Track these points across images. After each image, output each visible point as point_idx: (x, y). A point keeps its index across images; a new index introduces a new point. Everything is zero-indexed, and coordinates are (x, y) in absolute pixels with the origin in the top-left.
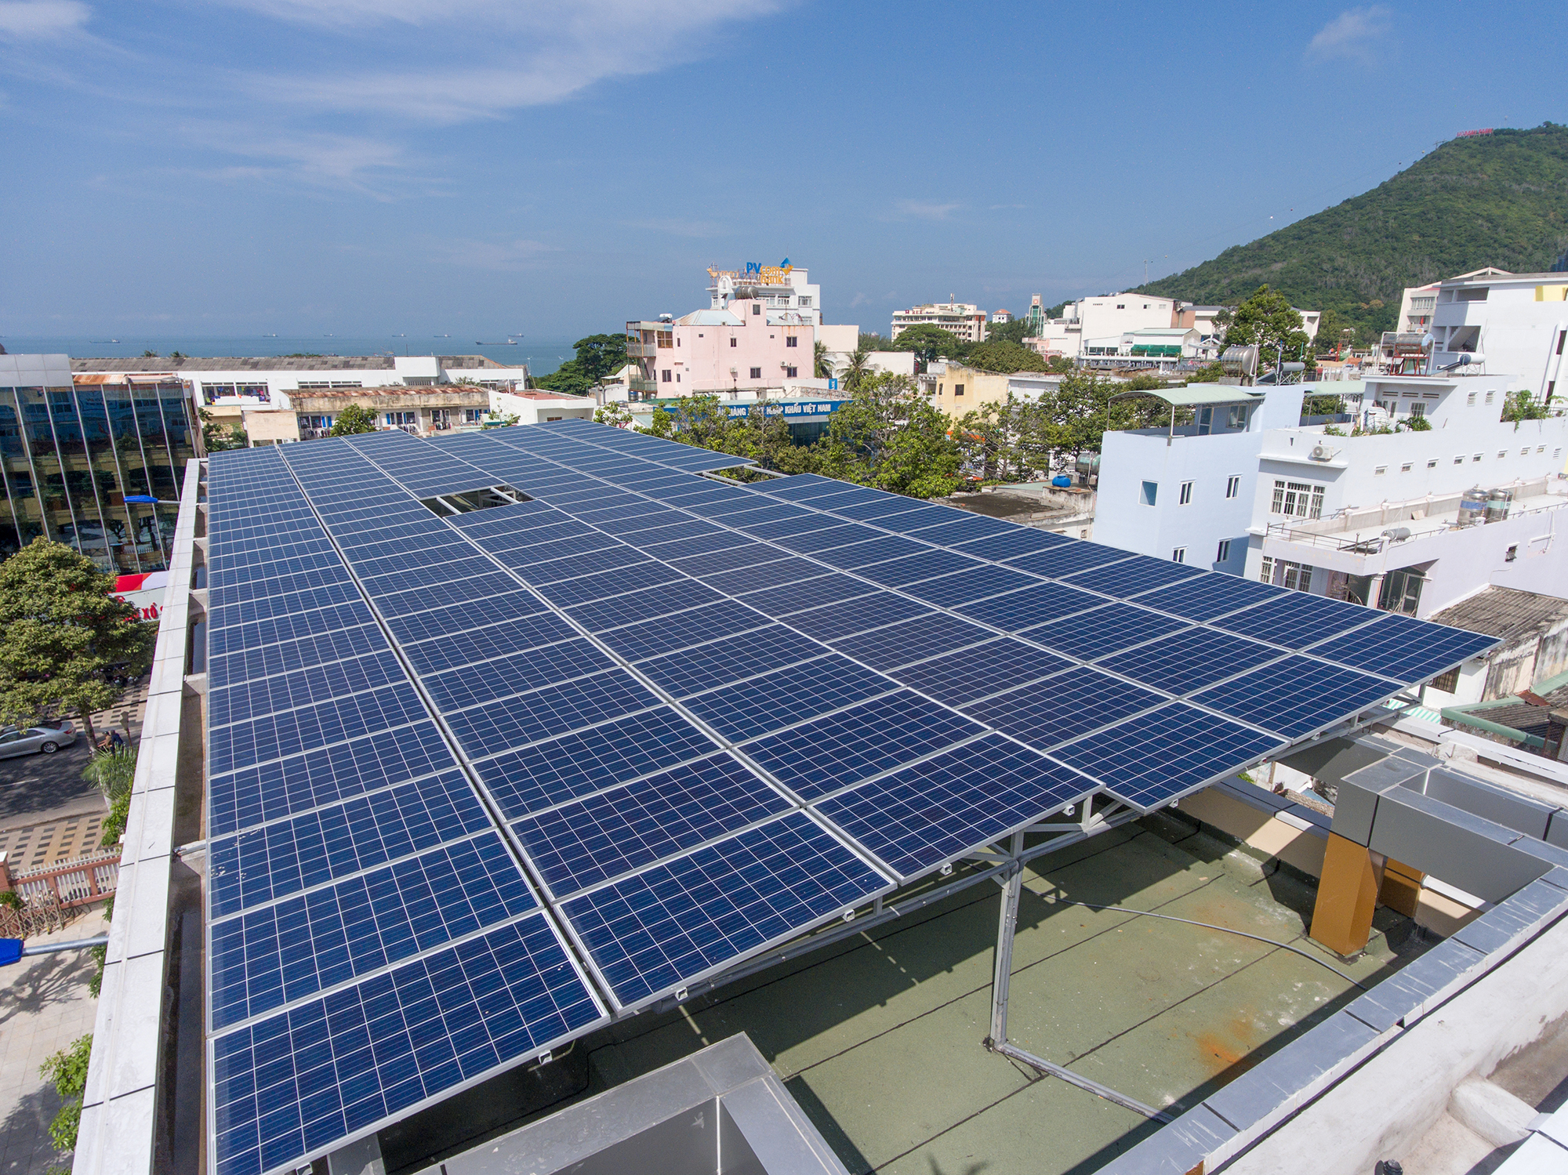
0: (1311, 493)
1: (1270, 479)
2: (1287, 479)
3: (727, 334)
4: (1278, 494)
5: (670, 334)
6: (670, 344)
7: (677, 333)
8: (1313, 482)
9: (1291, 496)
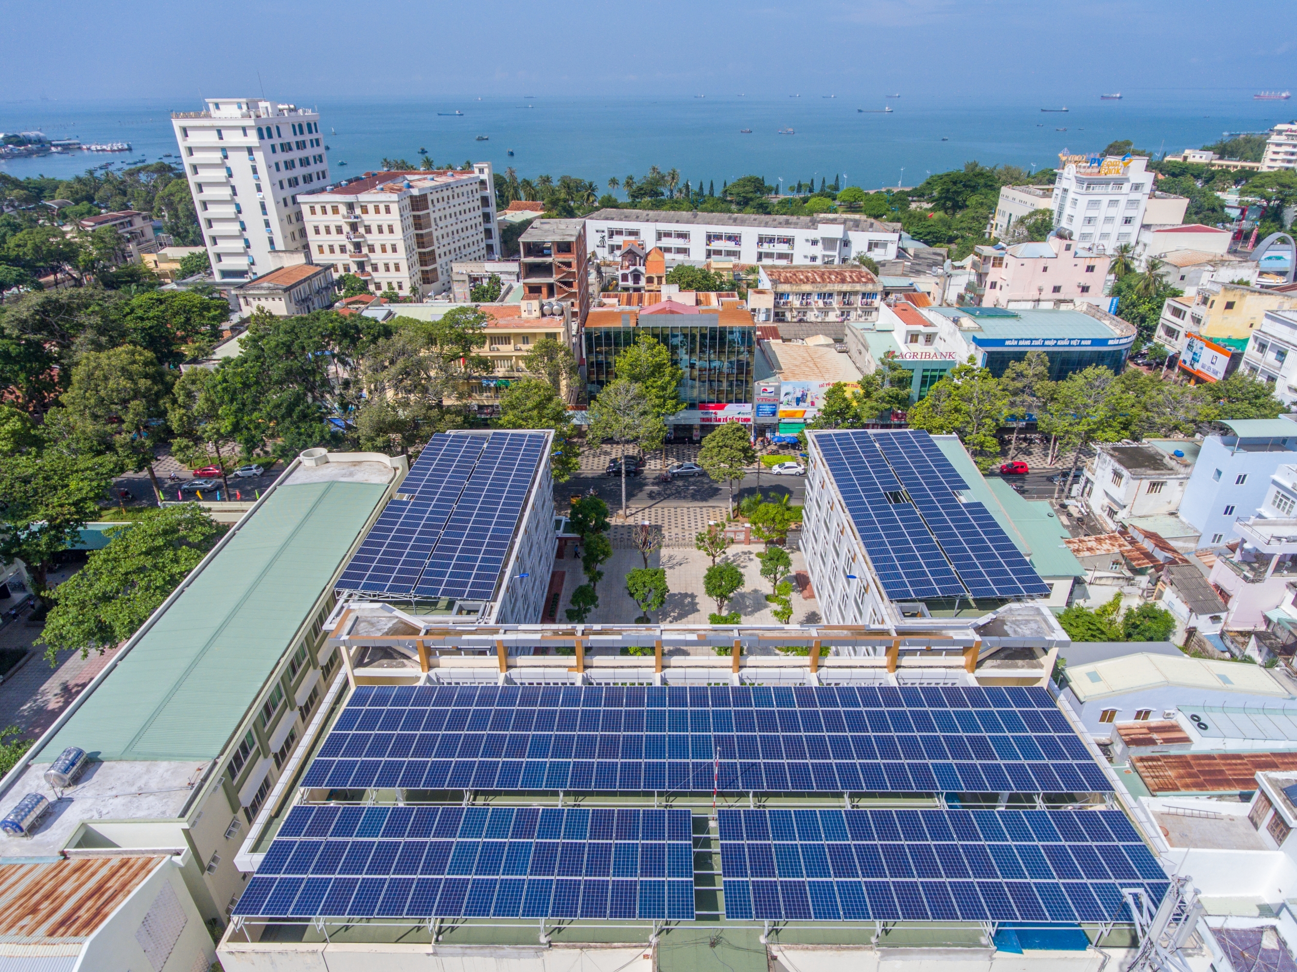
0: (1289, 503)
1: (1276, 489)
2: (1282, 492)
3: (1042, 263)
4: (1276, 497)
5: (1001, 259)
6: (1000, 265)
7: (1007, 259)
8: (1292, 498)
9: (1281, 500)
